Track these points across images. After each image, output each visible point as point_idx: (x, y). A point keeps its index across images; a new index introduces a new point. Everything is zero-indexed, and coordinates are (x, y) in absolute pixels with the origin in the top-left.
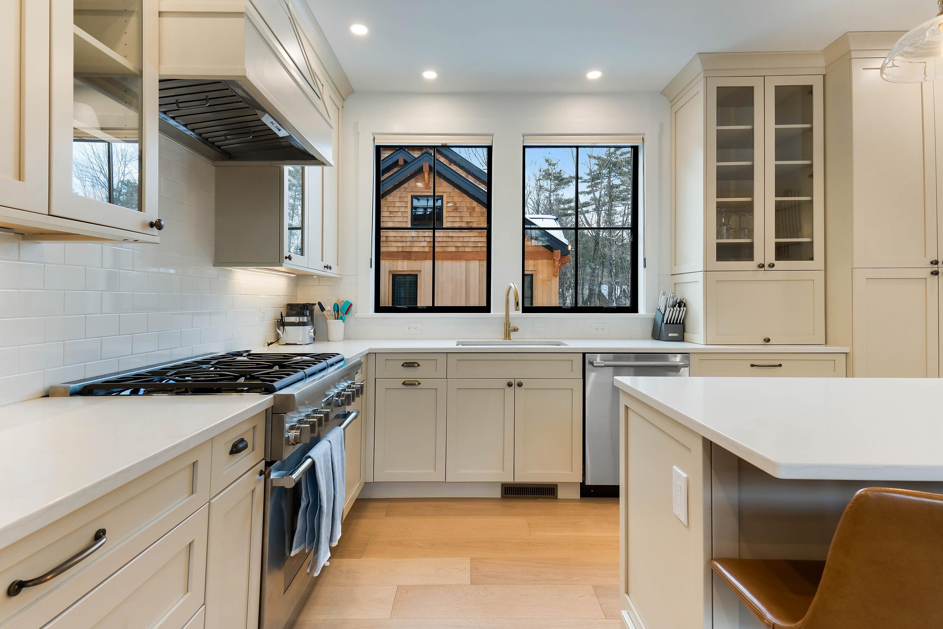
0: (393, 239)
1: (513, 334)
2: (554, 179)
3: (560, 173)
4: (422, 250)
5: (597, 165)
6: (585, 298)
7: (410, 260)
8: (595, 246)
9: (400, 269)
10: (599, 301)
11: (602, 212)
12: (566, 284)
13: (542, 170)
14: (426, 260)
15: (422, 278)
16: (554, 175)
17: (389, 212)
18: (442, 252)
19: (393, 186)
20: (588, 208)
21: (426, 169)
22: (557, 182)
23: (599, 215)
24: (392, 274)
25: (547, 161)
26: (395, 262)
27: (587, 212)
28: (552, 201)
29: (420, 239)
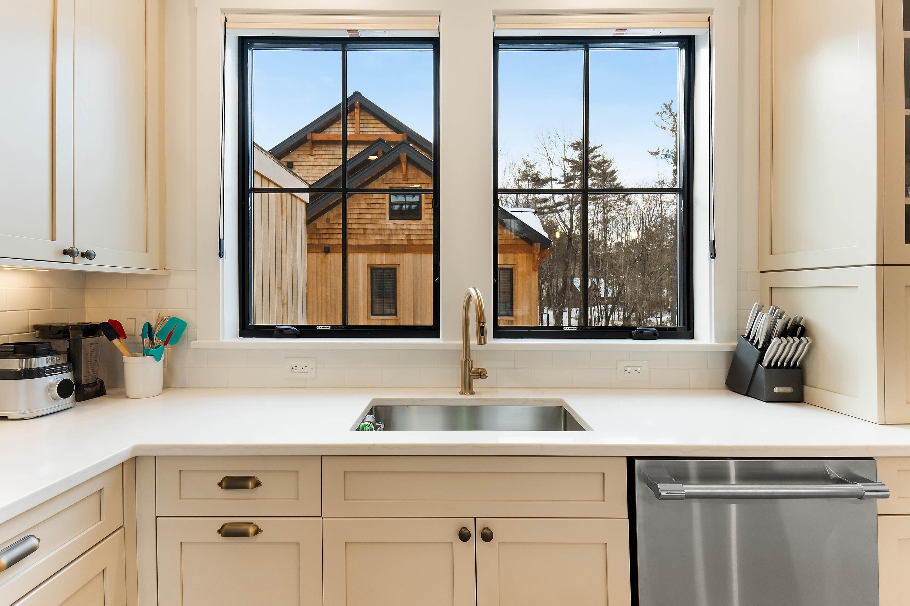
0: (371, 232)
1: (477, 383)
2: (531, 180)
3: (537, 174)
4: (400, 243)
5: (571, 167)
6: (559, 290)
7: (389, 253)
8: (569, 242)
9: (378, 262)
10: (572, 293)
11: (575, 210)
12: (542, 277)
13: (520, 171)
14: (404, 254)
15: (401, 271)
16: (532, 176)
17: (366, 204)
18: (421, 245)
19: (370, 177)
20: (562, 207)
21: (403, 159)
22: (534, 182)
23: (572, 213)
24: (371, 268)
25: (525, 163)
26: (373, 255)
27: (562, 210)
28: (530, 201)
29: (398, 232)
